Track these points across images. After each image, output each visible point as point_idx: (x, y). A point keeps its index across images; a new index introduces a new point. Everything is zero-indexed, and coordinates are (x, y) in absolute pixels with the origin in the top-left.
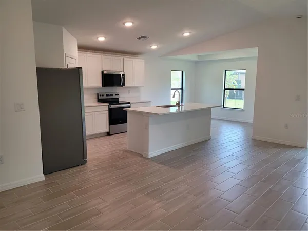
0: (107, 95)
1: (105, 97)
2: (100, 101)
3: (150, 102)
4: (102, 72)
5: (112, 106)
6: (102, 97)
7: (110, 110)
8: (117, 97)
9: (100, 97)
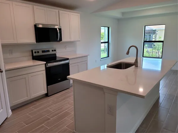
0: (43, 52)
1: (41, 53)
2: (35, 58)
3: (87, 56)
4: (35, 26)
5: (50, 65)
6: (37, 54)
7: (48, 70)
8: (54, 52)
9: (34, 54)
